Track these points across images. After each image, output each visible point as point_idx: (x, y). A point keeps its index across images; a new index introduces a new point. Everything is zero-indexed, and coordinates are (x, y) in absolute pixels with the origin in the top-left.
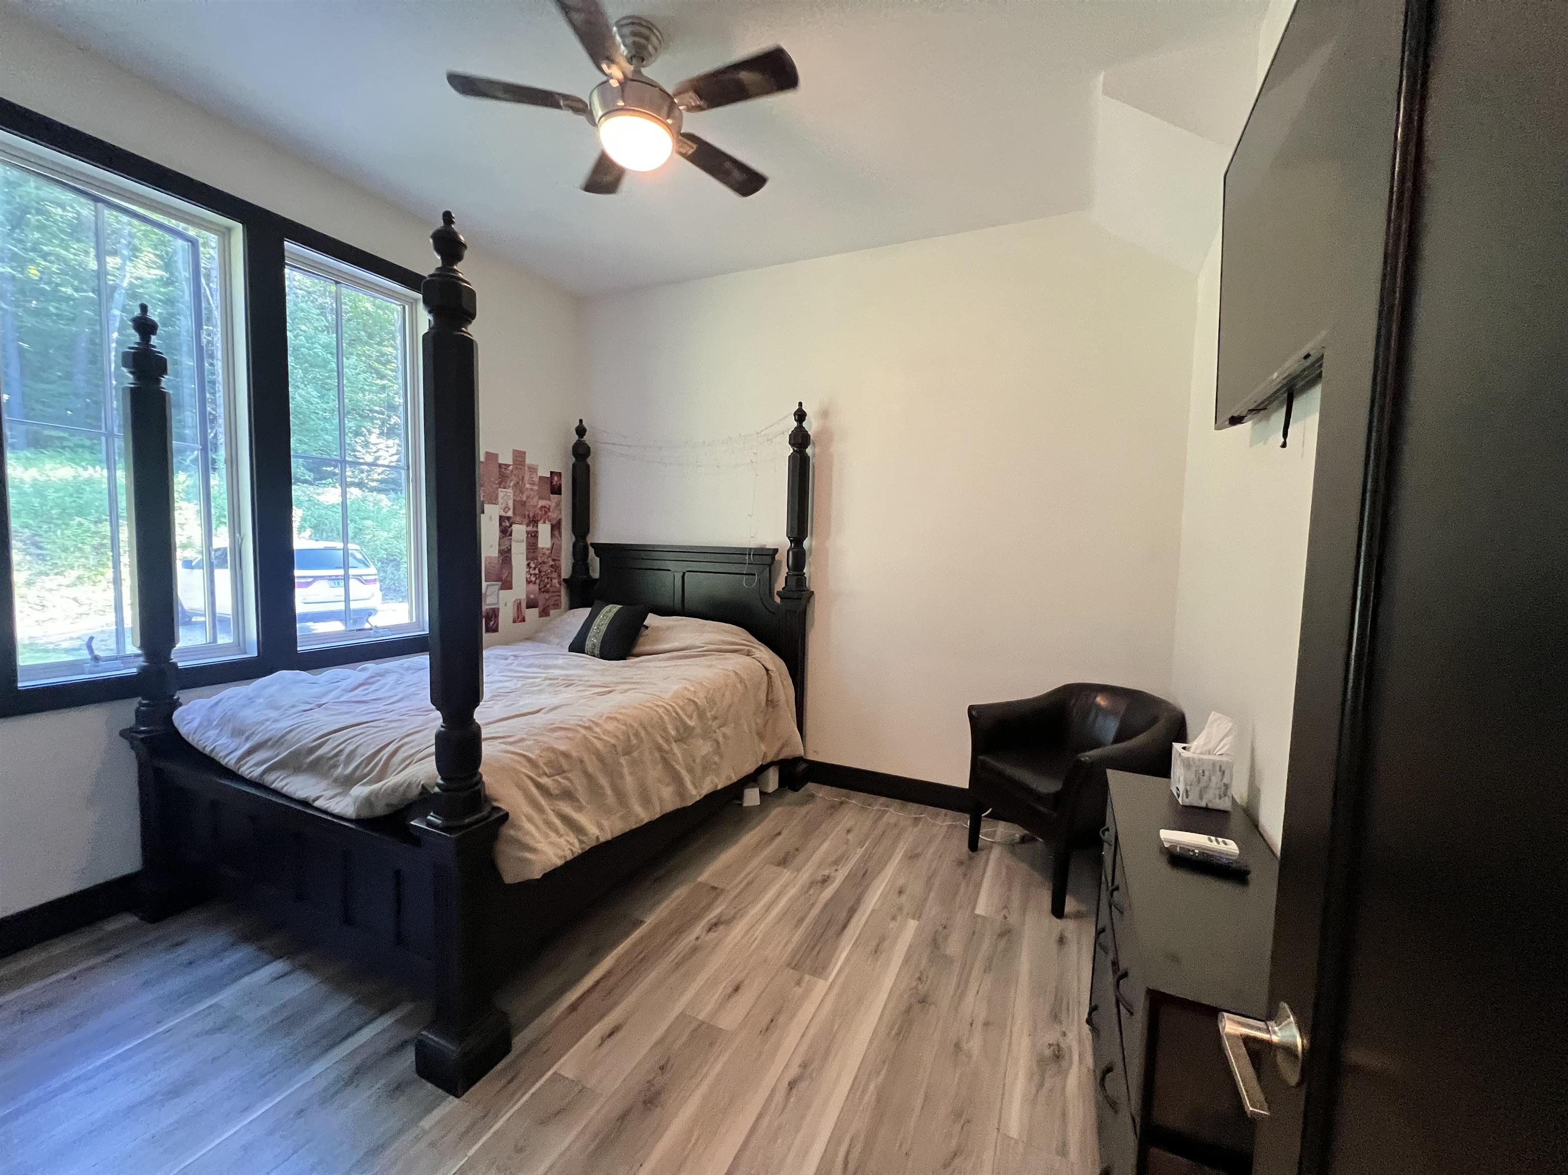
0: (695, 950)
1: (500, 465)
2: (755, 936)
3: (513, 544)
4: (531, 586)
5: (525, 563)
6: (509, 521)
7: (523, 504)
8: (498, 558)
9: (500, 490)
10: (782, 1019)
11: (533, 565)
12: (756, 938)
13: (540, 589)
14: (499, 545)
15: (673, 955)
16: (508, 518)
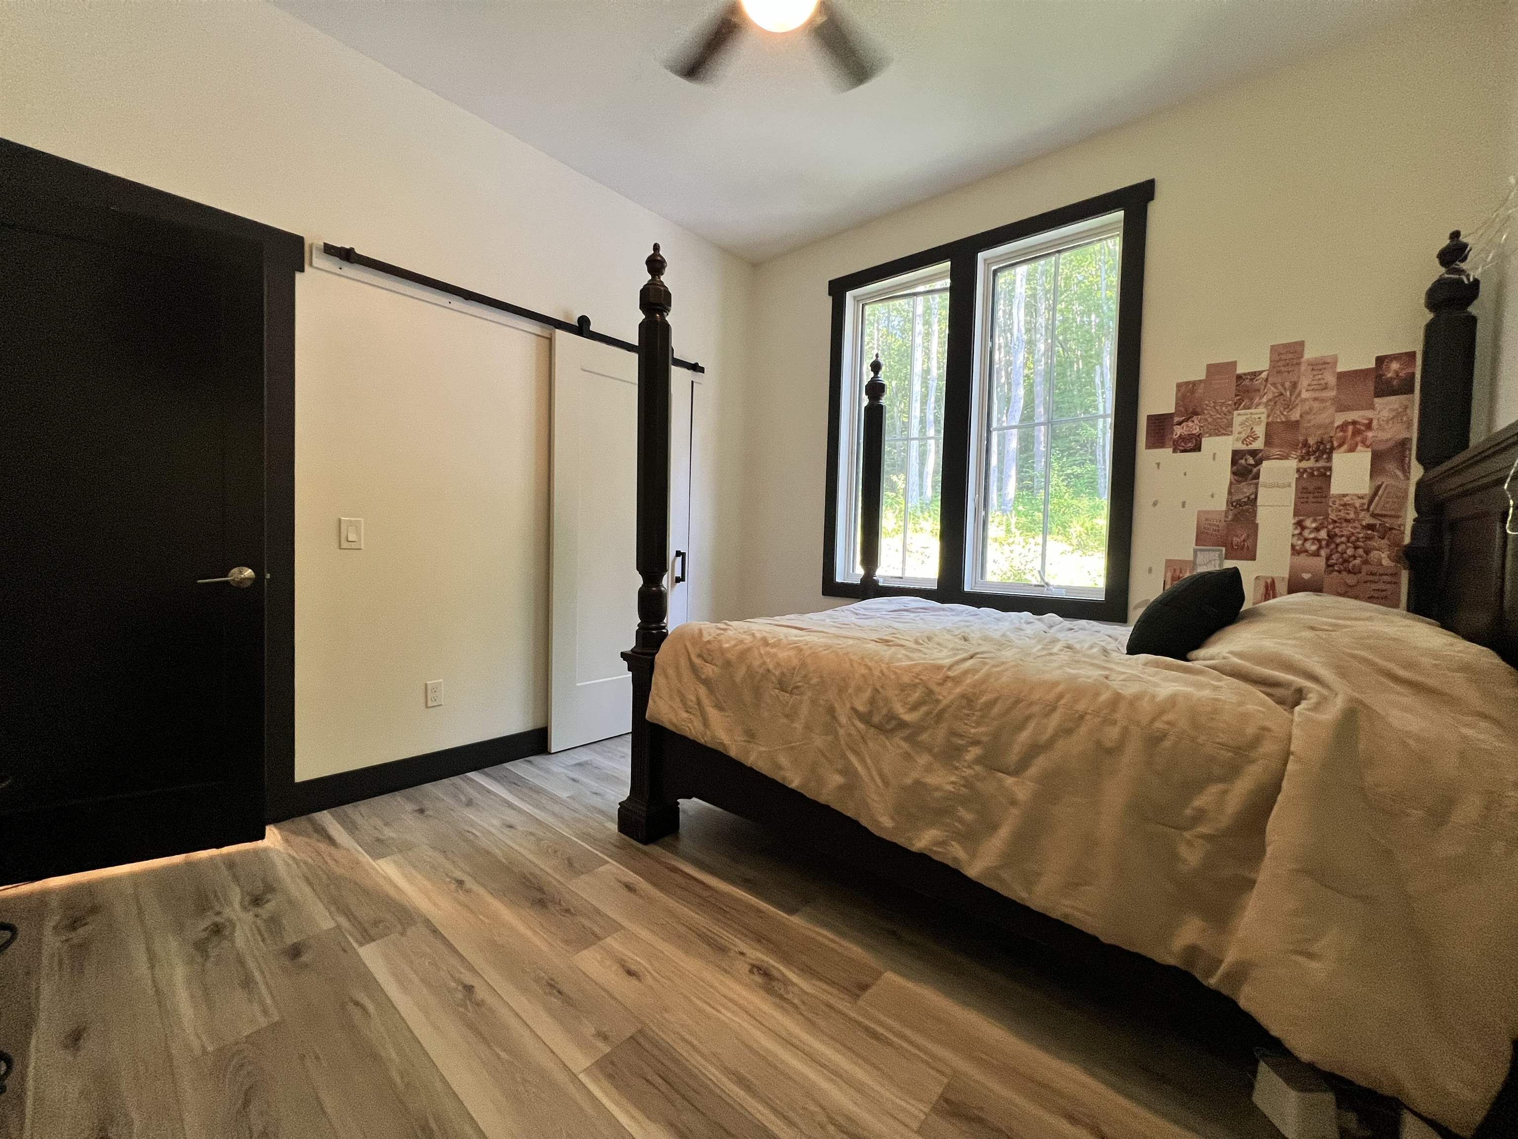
0: (722, 950)
1: (1239, 377)
2: (723, 1010)
3: (1261, 491)
4: (1303, 559)
5: (1292, 521)
6: (1254, 457)
7: (1294, 426)
8: (1226, 512)
9: (1236, 413)
10: (555, 1002)
11: (1310, 523)
12: (720, 1013)
13: (1328, 566)
14: (1230, 493)
15: (717, 929)
16: (1254, 453)
